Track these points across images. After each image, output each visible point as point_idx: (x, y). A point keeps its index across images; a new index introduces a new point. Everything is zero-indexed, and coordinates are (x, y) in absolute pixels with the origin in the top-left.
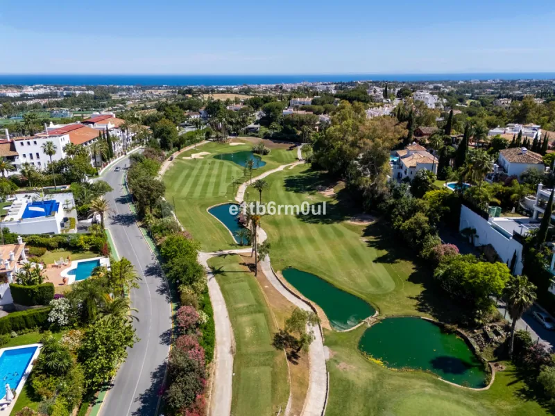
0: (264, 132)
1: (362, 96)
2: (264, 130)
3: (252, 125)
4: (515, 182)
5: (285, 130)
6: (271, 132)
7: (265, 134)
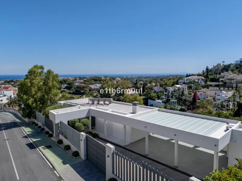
0: (68, 92)
1: (100, 79)
2: (68, 91)
3: (63, 90)
4: (159, 92)
5: (77, 91)
6: (72, 92)
7: (69, 93)
